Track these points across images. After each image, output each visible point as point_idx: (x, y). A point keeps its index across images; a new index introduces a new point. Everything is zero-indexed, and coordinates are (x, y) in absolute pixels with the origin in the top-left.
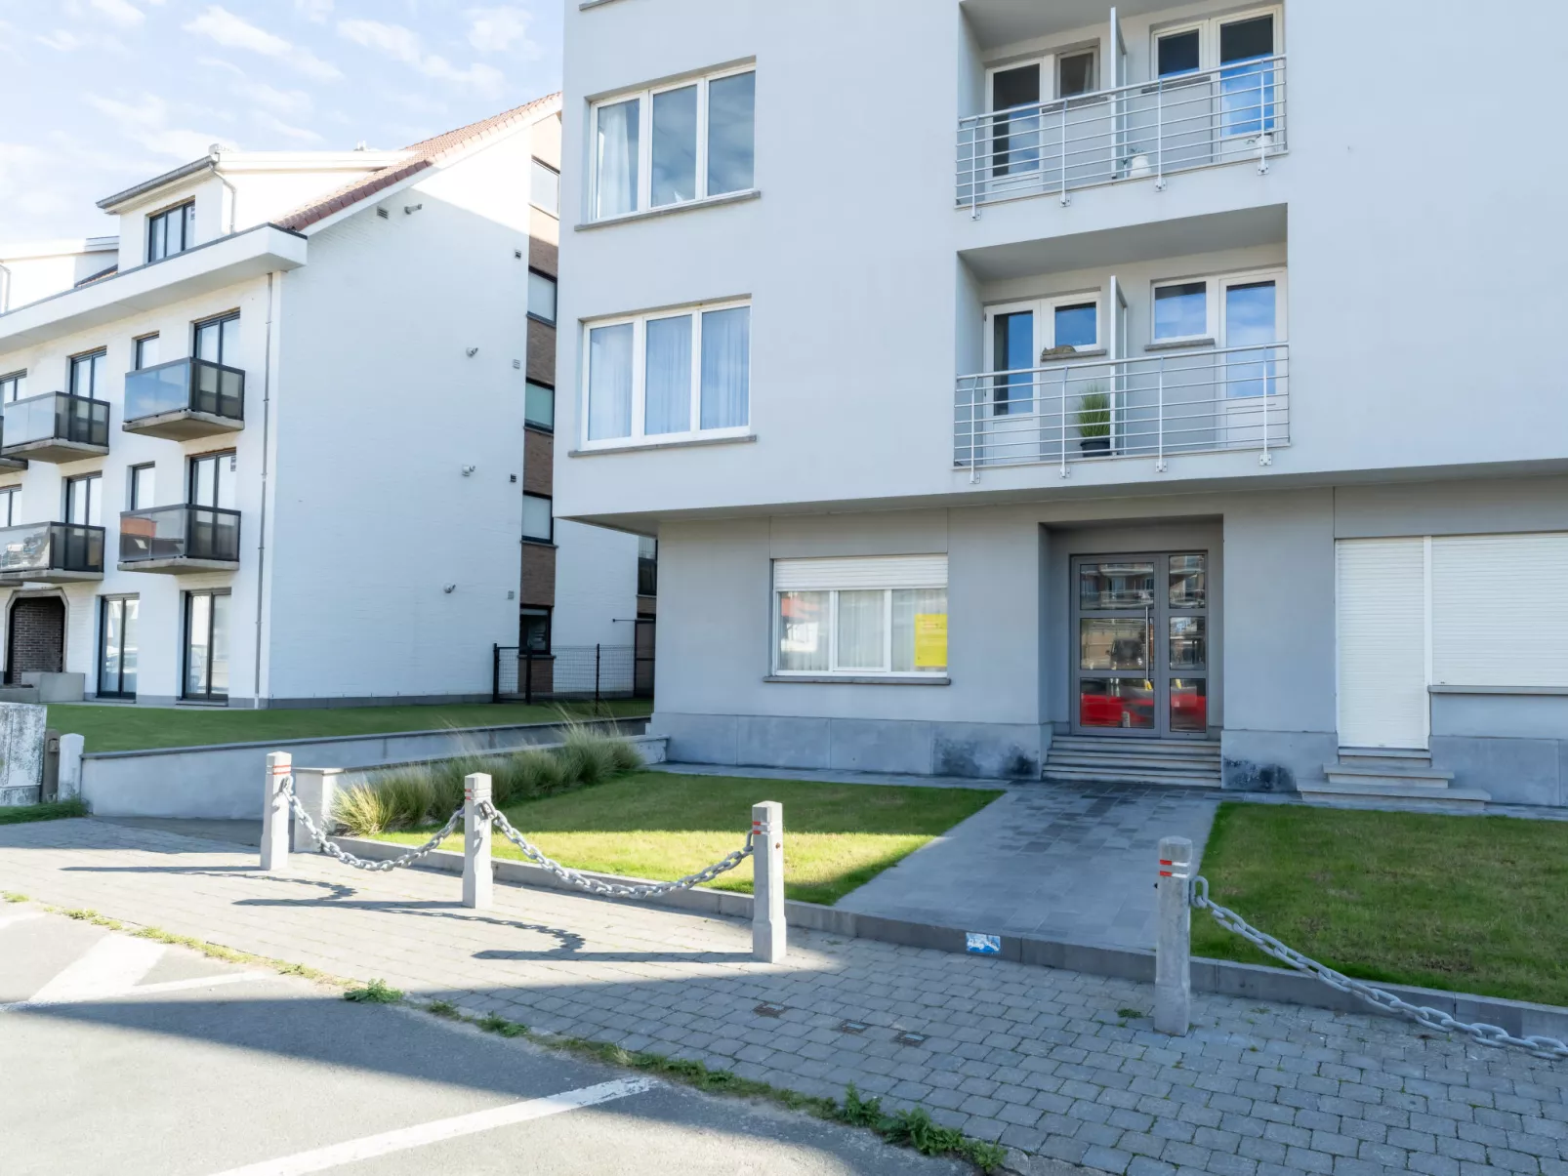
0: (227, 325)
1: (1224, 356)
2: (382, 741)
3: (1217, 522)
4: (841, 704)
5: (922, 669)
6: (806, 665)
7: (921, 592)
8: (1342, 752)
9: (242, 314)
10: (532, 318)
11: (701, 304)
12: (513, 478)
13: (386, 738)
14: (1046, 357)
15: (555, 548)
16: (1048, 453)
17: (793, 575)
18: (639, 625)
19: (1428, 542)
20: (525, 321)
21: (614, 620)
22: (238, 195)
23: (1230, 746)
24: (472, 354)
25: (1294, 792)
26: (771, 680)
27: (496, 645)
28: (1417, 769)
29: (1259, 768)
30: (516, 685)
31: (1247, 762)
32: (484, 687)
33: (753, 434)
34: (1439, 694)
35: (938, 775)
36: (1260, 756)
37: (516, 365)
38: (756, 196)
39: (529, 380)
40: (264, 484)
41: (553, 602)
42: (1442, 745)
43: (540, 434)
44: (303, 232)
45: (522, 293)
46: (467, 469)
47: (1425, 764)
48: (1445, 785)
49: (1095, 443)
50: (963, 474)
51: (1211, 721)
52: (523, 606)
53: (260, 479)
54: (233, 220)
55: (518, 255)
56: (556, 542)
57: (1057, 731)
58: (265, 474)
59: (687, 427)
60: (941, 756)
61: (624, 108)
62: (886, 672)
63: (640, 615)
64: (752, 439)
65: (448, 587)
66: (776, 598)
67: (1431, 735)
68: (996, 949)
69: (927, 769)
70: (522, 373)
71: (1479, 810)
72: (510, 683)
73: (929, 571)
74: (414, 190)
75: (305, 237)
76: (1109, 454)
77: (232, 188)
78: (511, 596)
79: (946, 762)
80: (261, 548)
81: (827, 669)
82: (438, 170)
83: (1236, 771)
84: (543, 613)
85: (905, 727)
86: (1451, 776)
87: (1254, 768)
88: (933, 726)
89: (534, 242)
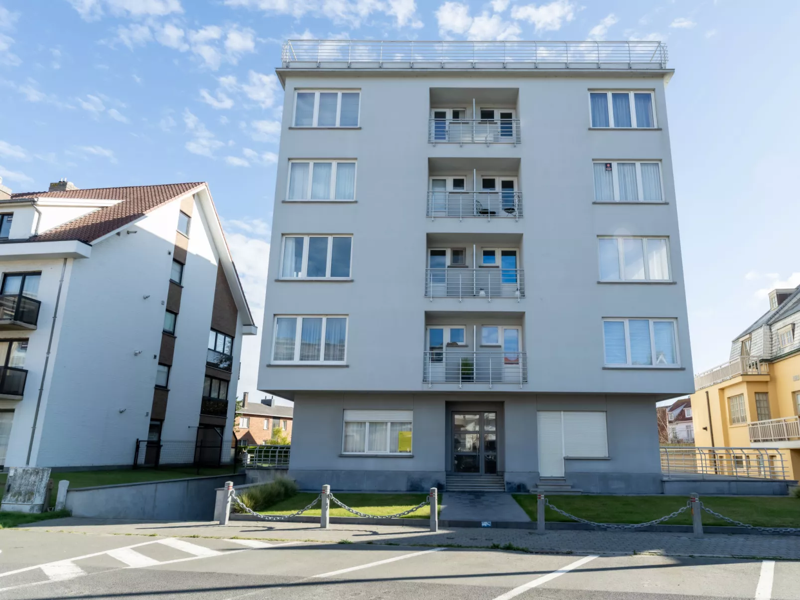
0: (27, 277)
1: (503, 354)
2: (155, 485)
3: (502, 403)
4: (370, 465)
5: (401, 452)
6: (354, 450)
7: (402, 424)
8: (541, 478)
9: (42, 273)
10: (172, 282)
11: (327, 315)
12: (155, 357)
13: (157, 483)
14: (449, 345)
15: (168, 391)
16: (449, 379)
17: (351, 415)
18: (200, 430)
19: (562, 413)
20: (168, 283)
21: (189, 427)
22: (42, 216)
23: (507, 478)
24: (146, 298)
25: (528, 491)
26: (342, 456)
27: (138, 439)
28: (562, 483)
29: (517, 485)
30: (144, 460)
31: (513, 483)
32: (129, 461)
33: (348, 364)
34: (567, 459)
35: (407, 491)
36: (517, 480)
37: (163, 303)
38: (352, 281)
39: (167, 310)
40: (47, 358)
41: (164, 418)
42: (569, 475)
43: (168, 336)
44: (91, 243)
45: (169, 271)
46: (138, 352)
47: (564, 481)
48: (570, 487)
49: (467, 377)
50: (427, 385)
51: (499, 468)
52: (152, 420)
53: (45, 355)
54: (37, 227)
55: (170, 253)
56: (169, 388)
57: (448, 474)
58: (48, 352)
59: (318, 359)
60: (409, 484)
61: (294, 239)
62: (388, 453)
63: (200, 424)
64: (347, 366)
65: (122, 410)
66: (344, 424)
67: (565, 472)
68: (490, 525)
69: (405, 490)
70: (165, 307)
71: (580, 494)
72: (142, 459)
73: (406, 416)
74: (136, 226)
75: (91, 245)
76: (473, 381)
77: (40, 213)
78: (147, 415)
79: (411, 486)
80: (41, 390)
81: (364, 451)
82: (147, 217)
83: (510, 486)
84: (158, 423)
85: (397, 474)
86: (571, 484)
87: (515, 485)
88: (407, 474)
89: (176, 247)
